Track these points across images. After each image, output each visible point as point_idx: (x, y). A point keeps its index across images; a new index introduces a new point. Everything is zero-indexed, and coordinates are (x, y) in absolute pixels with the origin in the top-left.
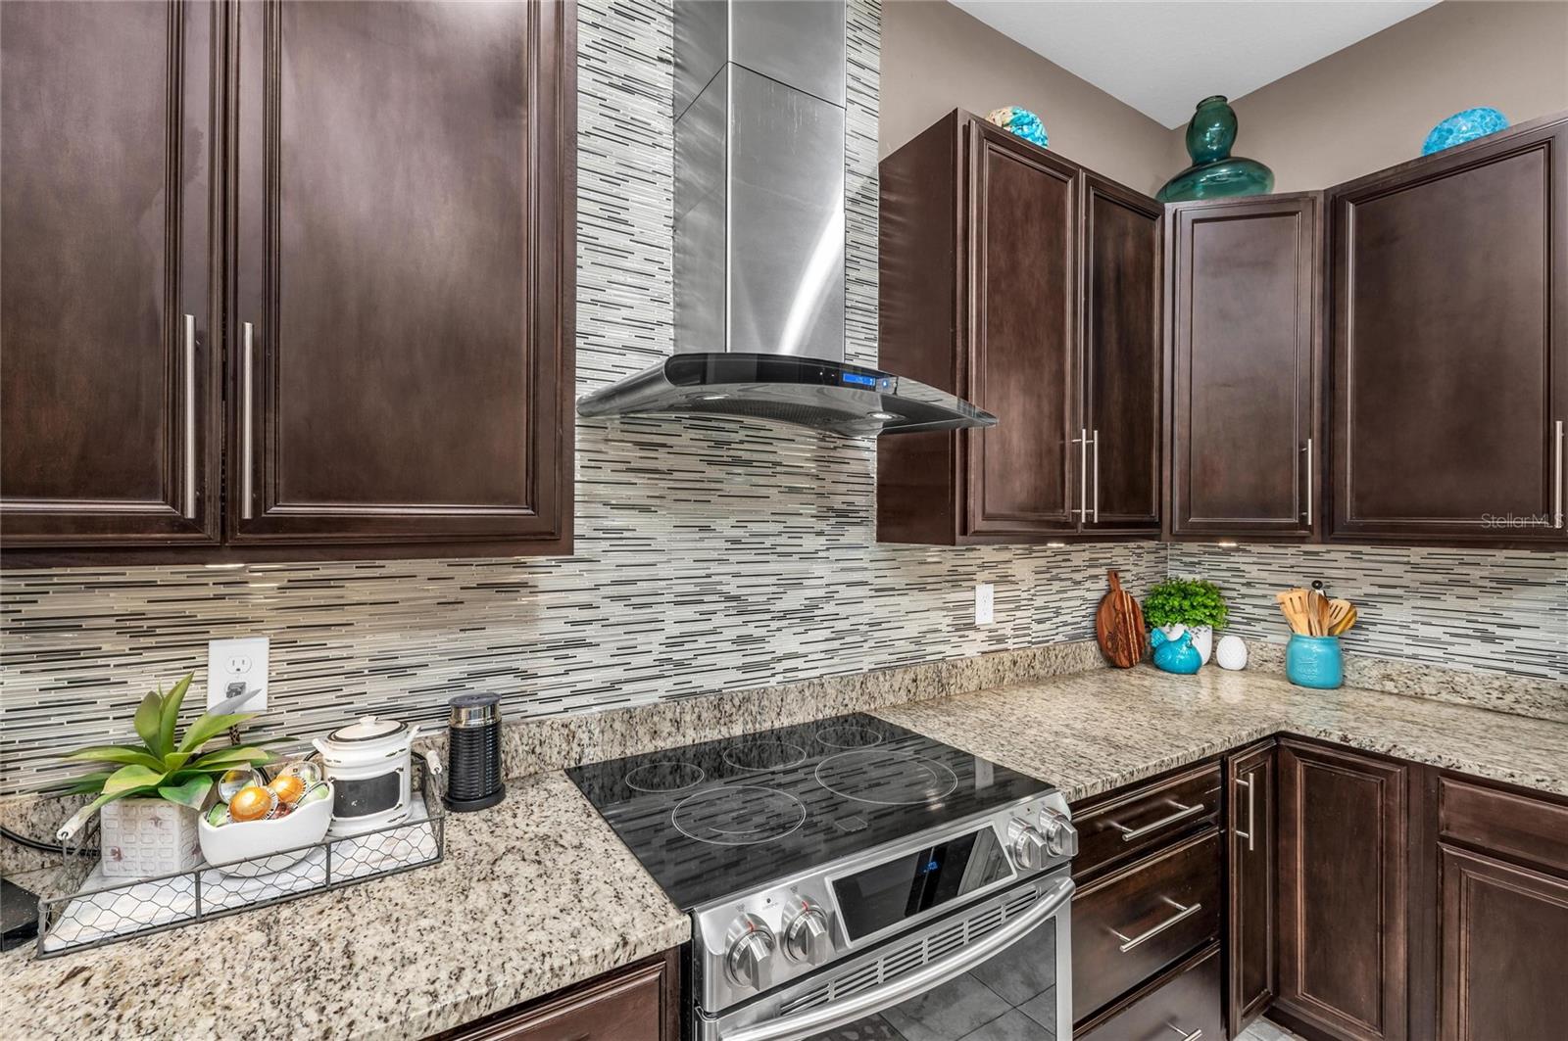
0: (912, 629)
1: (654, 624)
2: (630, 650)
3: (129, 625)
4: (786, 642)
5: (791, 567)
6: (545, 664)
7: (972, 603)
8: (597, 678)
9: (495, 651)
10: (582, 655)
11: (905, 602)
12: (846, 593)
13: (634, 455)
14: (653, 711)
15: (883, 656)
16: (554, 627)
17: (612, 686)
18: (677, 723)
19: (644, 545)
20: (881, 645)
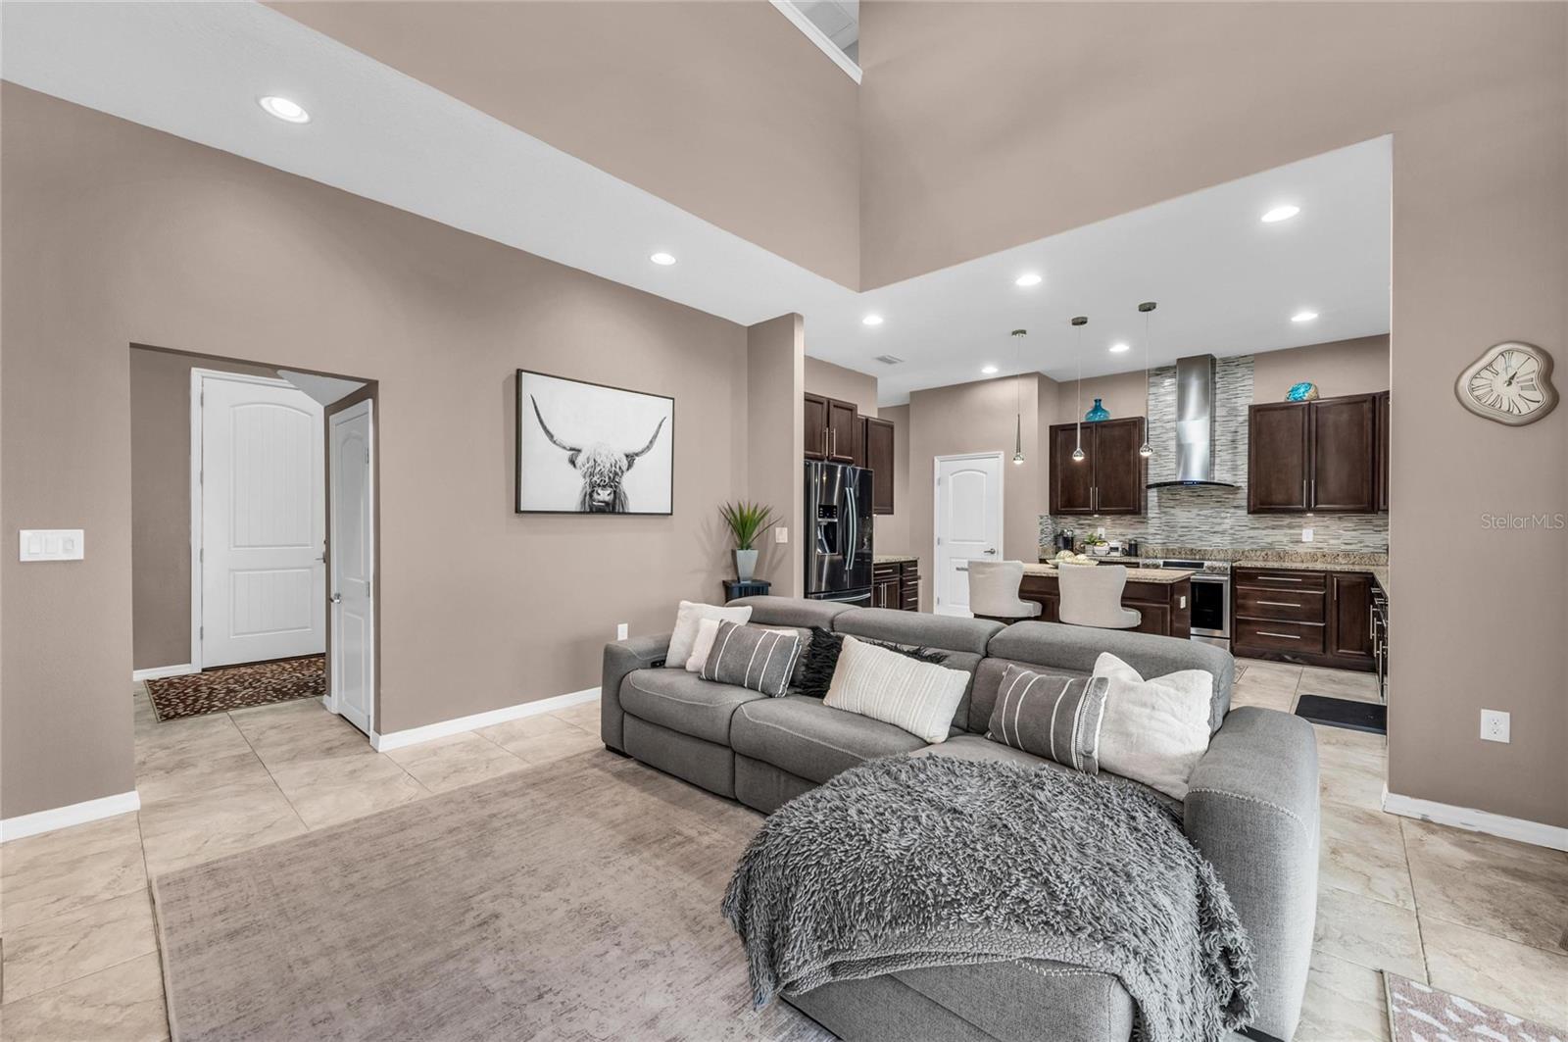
0: (1270, 541)
1: (1176, 532)
2: (1169, 536)
3: (1089, 525)
4: (1217, 539)
5: (1218, 520)
6: (1150, 537)
7: (1301, 534)
8: (1160, 541)
9: (1140, 533)
10: (1158, 537)
11: (1265, 532)
12: (1237, 528)
13: (1171, 497)
14: (1173, 549)
15: (1255, 547)
16: (1152, 531)
17: (1164, 543)
18: (1180, 553)
19: (1173, 515)
20: (1252, 543)
